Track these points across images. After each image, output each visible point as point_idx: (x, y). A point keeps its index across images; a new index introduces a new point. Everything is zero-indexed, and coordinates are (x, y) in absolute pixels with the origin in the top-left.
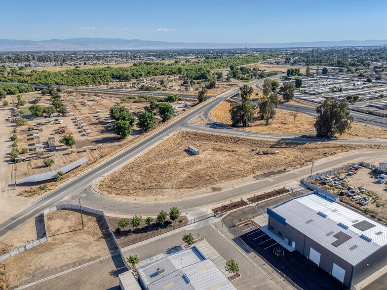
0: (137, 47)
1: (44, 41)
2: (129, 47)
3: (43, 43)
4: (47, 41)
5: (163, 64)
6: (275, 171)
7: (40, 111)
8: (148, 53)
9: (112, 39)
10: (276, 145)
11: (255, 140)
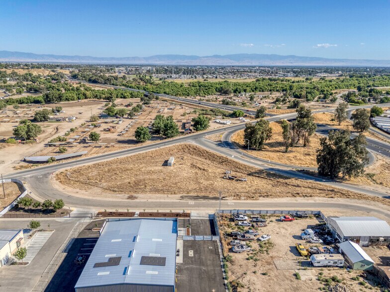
0: (292, 63)
1: (207, 57)
2: (283, 63)
3: (206, 59)
4: (210, 57)
5: (289, 81)
6: (211, 196)
7: (113, 112)
8: (286, 70)
9: (267, 55)
10: (256, 173)
11: (239, 164)
